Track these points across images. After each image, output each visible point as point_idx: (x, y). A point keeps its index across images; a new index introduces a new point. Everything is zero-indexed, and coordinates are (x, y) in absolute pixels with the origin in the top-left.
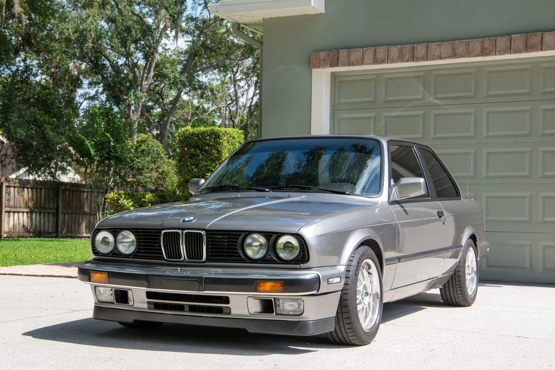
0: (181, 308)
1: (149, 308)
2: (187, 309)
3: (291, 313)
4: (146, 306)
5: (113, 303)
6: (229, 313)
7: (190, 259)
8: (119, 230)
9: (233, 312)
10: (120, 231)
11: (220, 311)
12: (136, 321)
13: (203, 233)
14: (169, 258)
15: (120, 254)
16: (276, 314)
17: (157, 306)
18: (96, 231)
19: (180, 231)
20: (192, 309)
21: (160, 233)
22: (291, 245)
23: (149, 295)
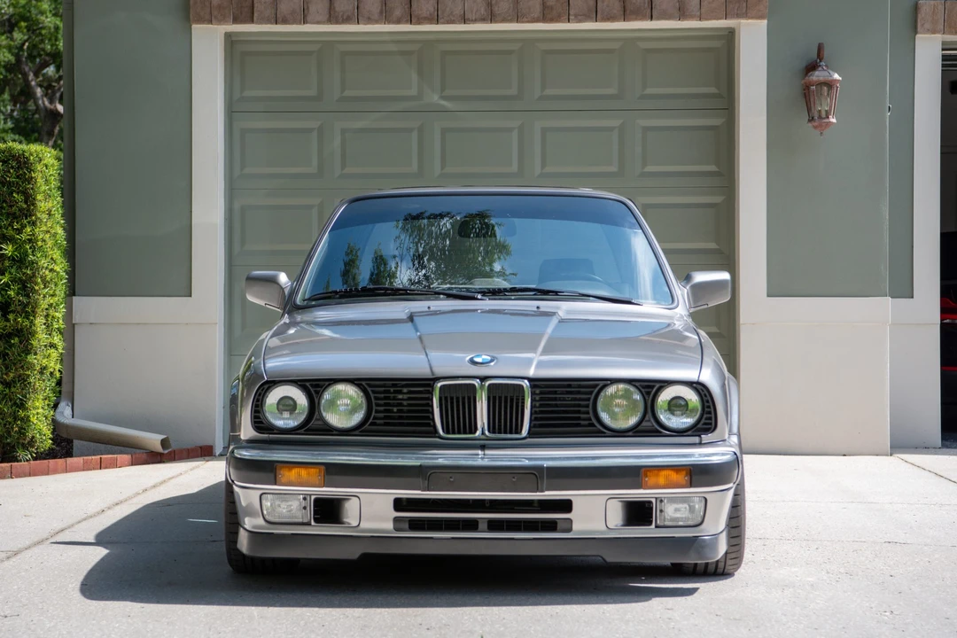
0: (472, 525)
1: (397, 529)
2: (483, 526)
3: (681, 523)
4: (390, 526)
5: (308, 524)
6: (569, 530)
7: (494, 432)
8: (327, 383)
9: (575, 527)
10: (329, 385)
11: (551, 526)
12: (365, 556)
13: (526, 383)
14: (448, 433)
15: (329, 429)
16: (656, 527)
17: (415, 525)
18: (266, 387)
19: (476, 383)
20: (494, 526)
21: (432, 387)
22: (683, 403)
23: (399, 504)
